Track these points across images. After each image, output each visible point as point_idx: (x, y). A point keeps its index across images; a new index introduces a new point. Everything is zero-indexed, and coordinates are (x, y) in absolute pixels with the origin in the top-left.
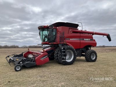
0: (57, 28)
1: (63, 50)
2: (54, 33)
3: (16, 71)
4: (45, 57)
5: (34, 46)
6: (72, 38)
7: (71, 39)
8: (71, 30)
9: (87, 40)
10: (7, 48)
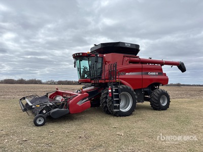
0: (104, 55)
1: (115, 92)
2: (99, 65)
3: (37, 125)
4: (85, 100)
5: (66, 81)
6: (129, 72)
7: (127, 74)
8: (126, 59)
9: (153, 75)
10: (23, 84)
